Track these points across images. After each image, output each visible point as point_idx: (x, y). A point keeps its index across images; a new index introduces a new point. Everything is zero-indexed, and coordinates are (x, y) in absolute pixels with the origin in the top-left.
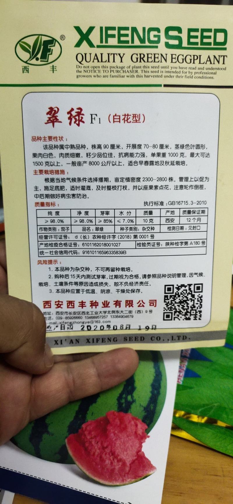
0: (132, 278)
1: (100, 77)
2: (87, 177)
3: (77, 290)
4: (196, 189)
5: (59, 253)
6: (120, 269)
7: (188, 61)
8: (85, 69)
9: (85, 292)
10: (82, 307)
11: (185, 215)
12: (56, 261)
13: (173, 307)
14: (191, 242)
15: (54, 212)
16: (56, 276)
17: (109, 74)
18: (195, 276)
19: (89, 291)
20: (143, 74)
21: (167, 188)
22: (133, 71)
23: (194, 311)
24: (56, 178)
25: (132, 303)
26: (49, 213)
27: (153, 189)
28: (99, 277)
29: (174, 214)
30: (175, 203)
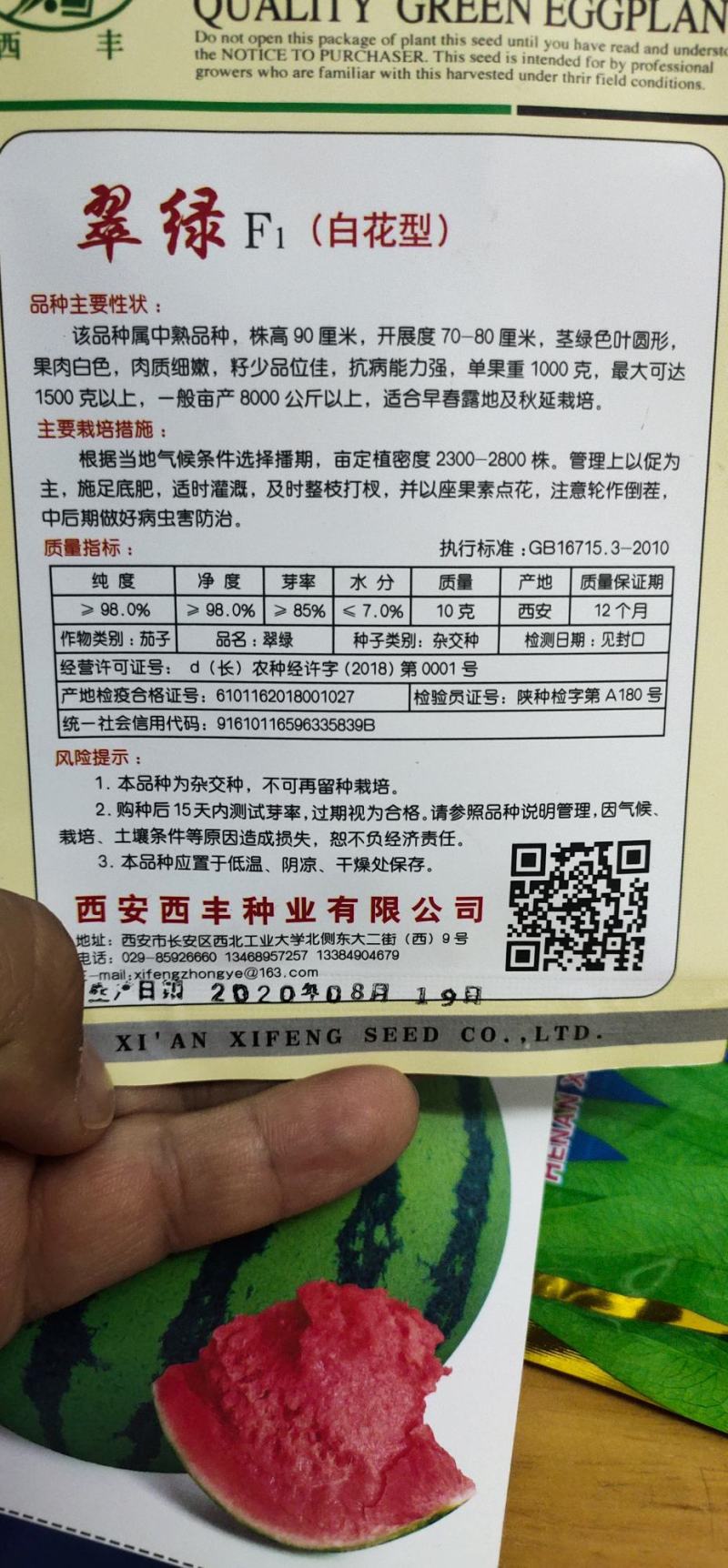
0: (396, 816)
1: (283, 73)
2: (236, 447)
3: (197, 858)
4: (632, 497)
5: (131, 726)
6: (353, 785)
7: (610, 20)
8: (228, 46)
9: (225, 867)
10: (217, 919)
11: (589, 591)
12: (121, 755)
13: (543, 924)
14: (611, 690)
15: (113, 576)
16: (123, 808)
17: (315, 65)
18: (623, 814)
19: (239, 862)
20: (442, 67)
21: (525, 491)
22: (405, 53)
23: (618, 940)
24: (121, 452)
25: (396, 908)
26: (97, 581)
27: (473, 496)
28: (277, 814)
29: (549, 586)
30: (553, 547)
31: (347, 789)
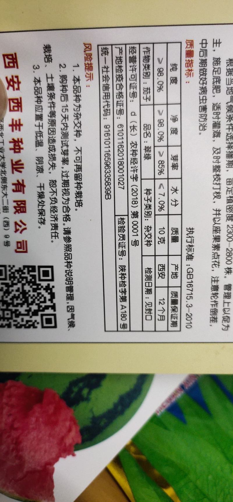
0: (65, 211)
3: (41, 115)
4: (211, 311)
5: (104, 83)
6: (79, 190)
9: (37, 129)
10: (12, 125)
11: (170, 295)
12: (90, 77)
13: (15, 282)
14: (126, 307)
15: (176, 74)
18: (69, 315)
21: (215, 264)
23: (9, 316)
25: (21, 212)
26: (174, 66)
27: (213, 242)
28: (64, 154)
29: (173, 277)
30: (190, 278)
31: (77, 187)
